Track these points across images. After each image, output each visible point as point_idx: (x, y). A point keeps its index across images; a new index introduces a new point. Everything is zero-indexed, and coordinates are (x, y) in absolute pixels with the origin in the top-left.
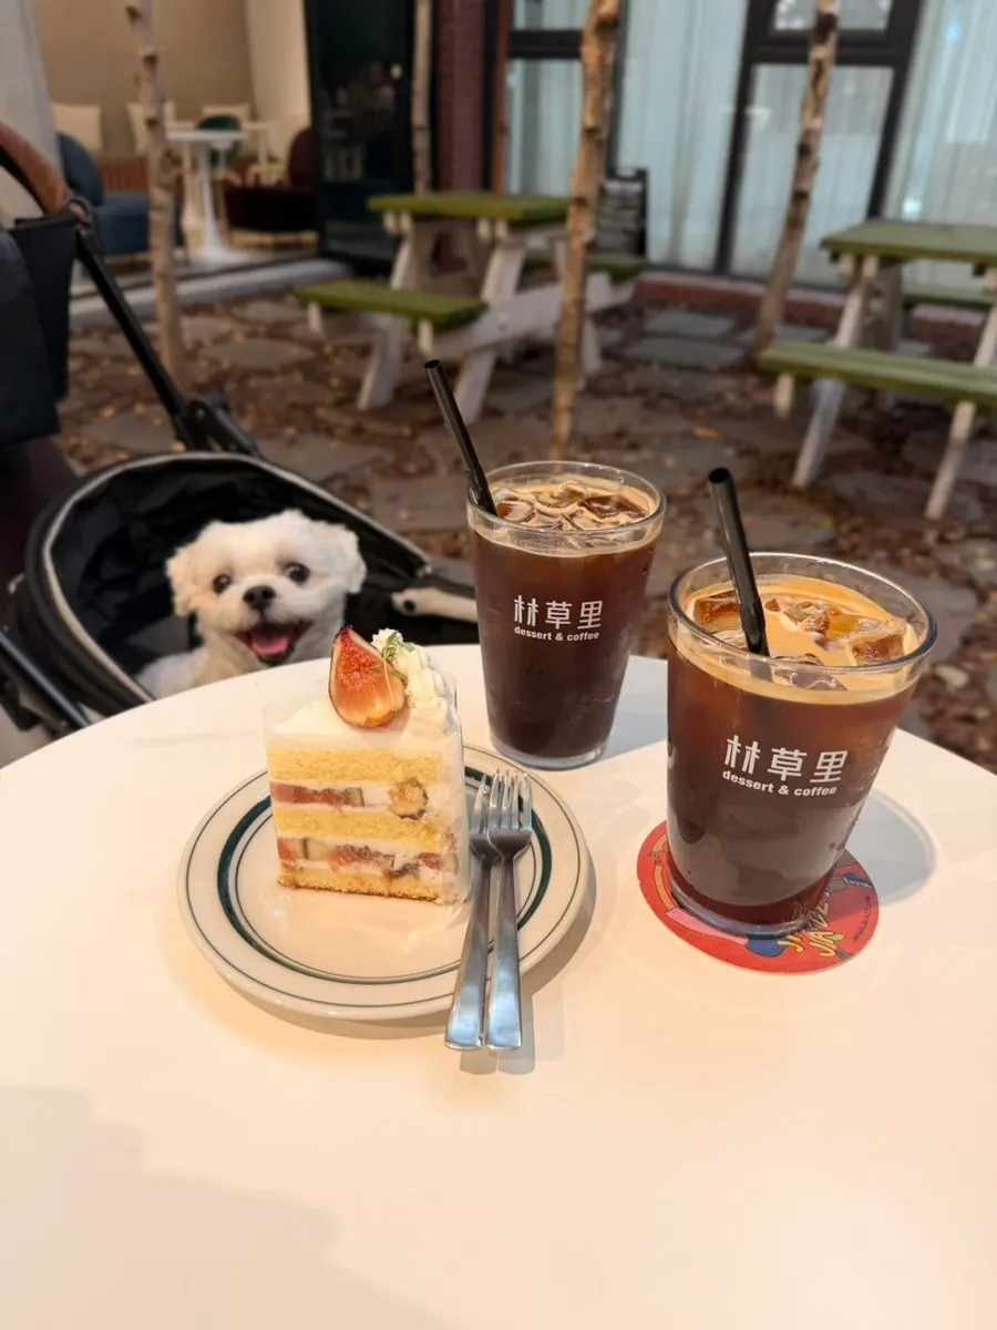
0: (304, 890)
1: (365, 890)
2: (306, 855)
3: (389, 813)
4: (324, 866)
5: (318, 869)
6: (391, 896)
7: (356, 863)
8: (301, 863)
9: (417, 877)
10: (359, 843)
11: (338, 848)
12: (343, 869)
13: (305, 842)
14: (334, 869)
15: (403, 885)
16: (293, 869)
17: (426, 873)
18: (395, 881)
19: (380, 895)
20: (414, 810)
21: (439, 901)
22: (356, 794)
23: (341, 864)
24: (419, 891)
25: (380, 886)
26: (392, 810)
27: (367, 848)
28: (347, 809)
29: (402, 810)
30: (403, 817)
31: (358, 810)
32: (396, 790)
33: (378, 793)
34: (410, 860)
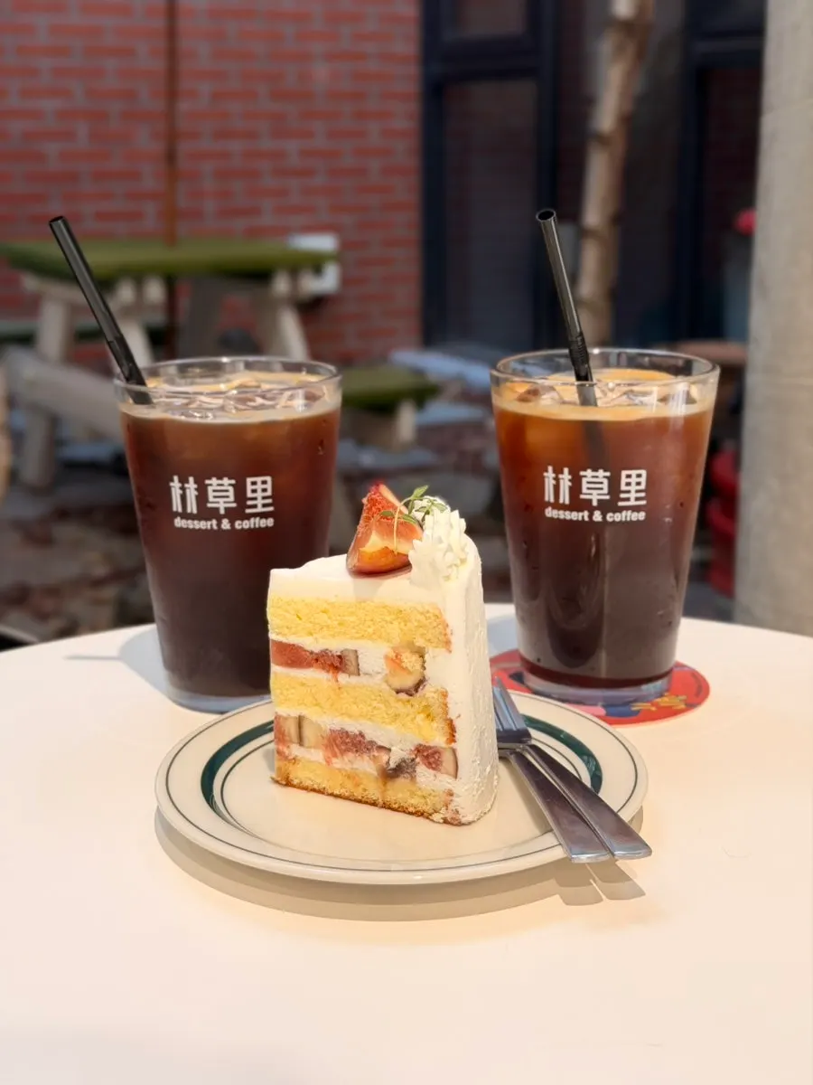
0: (295, 790)
1: (358, 794)
2: (301, 741)
3: (384, 686)
4: (318, 755)
5: (311, 760)
6: (387, 806)
7: (351, 755)
8: (295, 750)
9: (413, 778)
10: (353, 727)
11: (332, 731)
12: (337, 763)
13: (300, 721)
14: (328, 762)
15: (399, 791)
16: (286, 758)
17: (423, 773)
18: (390, 785)
19: (374, 804)
20: (409, 682)
21: (437, 817)
22: (352, 657)
23: (335, 756)
24: (415, 802)
25: (374, 792)
26: (387, 682)
27: (361, 735)
28: (343, 678)
29: (398, 683)
30: (398, 692)
31: (354, 680)
32: (392, 655)
33: (373, 656)
34: (406, 755)
